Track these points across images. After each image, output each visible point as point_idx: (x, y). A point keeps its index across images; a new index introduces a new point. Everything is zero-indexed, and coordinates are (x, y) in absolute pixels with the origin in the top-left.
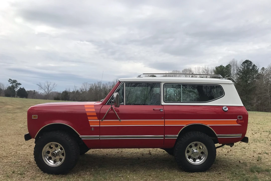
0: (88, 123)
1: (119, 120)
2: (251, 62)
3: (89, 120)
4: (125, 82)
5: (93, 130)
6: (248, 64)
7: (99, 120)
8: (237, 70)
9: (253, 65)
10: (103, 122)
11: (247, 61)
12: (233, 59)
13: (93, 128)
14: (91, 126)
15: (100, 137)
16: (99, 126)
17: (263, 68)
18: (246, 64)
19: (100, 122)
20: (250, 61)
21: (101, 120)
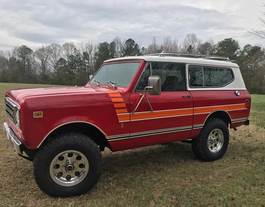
0: (116, 118)
1: (151, 112)
2: (134, 41)
3: (117, 114)
4: (150, 62)
5: (122, 127)
6: (131, 43)
7: (129, 113)
8: (121, 48)
9: (135, 44)
10: (134, 115)
11: (130, 40)
12: (117, 37)
13: (122, 125)
14: (120, 122)
15: (131, 135)
16: (129, 121)
17: (143, 48)
18: (129, 43)
19: (130, 116)
20: (132, 40)
21: (131, 113)
